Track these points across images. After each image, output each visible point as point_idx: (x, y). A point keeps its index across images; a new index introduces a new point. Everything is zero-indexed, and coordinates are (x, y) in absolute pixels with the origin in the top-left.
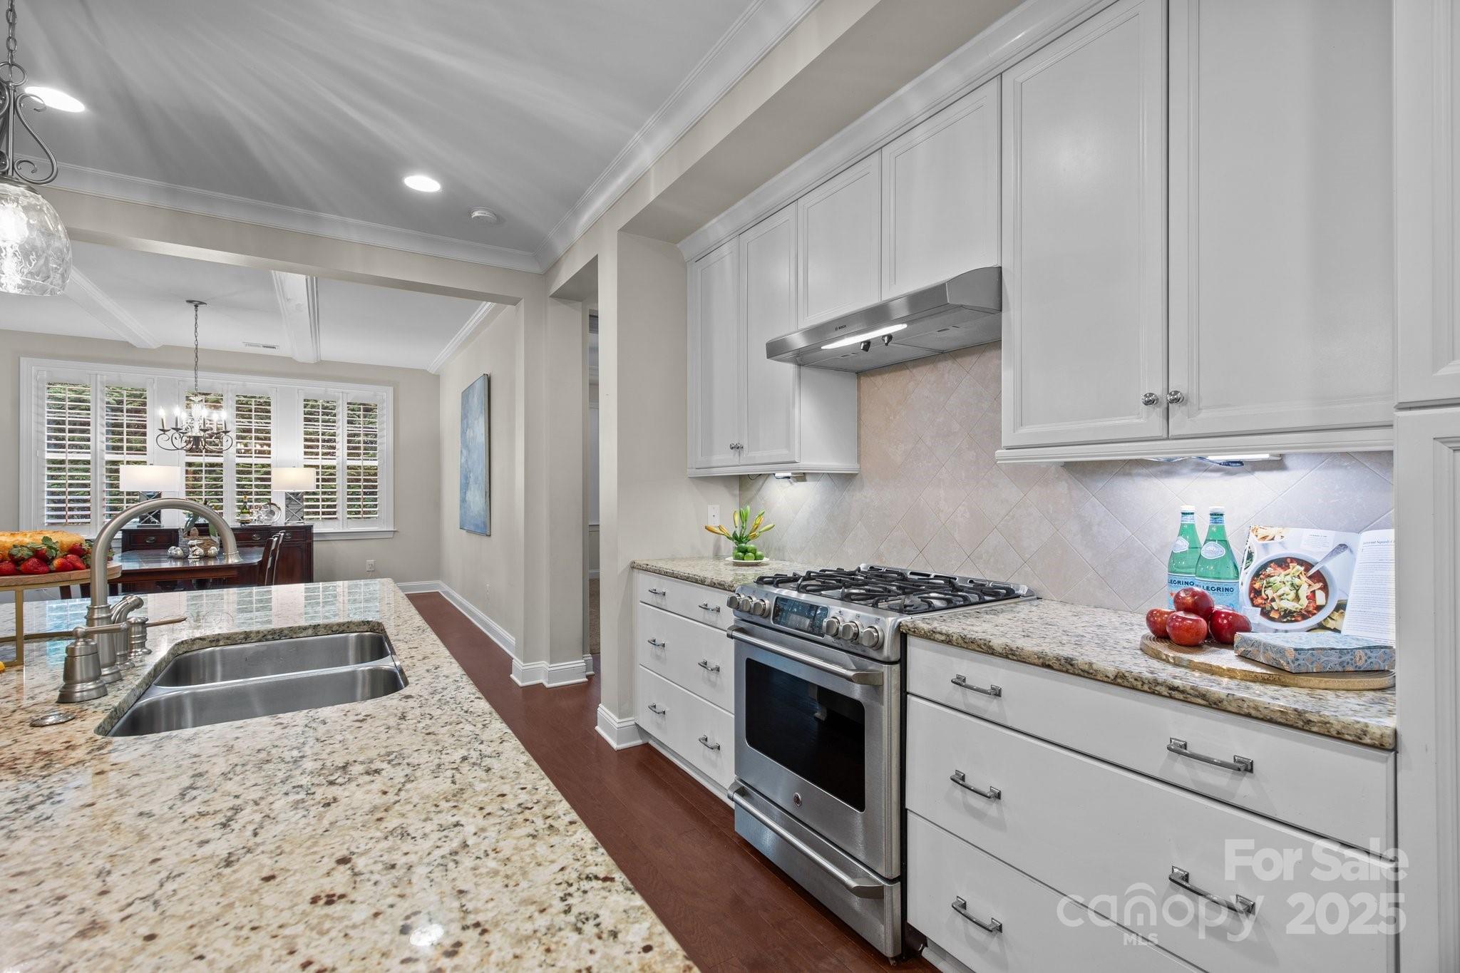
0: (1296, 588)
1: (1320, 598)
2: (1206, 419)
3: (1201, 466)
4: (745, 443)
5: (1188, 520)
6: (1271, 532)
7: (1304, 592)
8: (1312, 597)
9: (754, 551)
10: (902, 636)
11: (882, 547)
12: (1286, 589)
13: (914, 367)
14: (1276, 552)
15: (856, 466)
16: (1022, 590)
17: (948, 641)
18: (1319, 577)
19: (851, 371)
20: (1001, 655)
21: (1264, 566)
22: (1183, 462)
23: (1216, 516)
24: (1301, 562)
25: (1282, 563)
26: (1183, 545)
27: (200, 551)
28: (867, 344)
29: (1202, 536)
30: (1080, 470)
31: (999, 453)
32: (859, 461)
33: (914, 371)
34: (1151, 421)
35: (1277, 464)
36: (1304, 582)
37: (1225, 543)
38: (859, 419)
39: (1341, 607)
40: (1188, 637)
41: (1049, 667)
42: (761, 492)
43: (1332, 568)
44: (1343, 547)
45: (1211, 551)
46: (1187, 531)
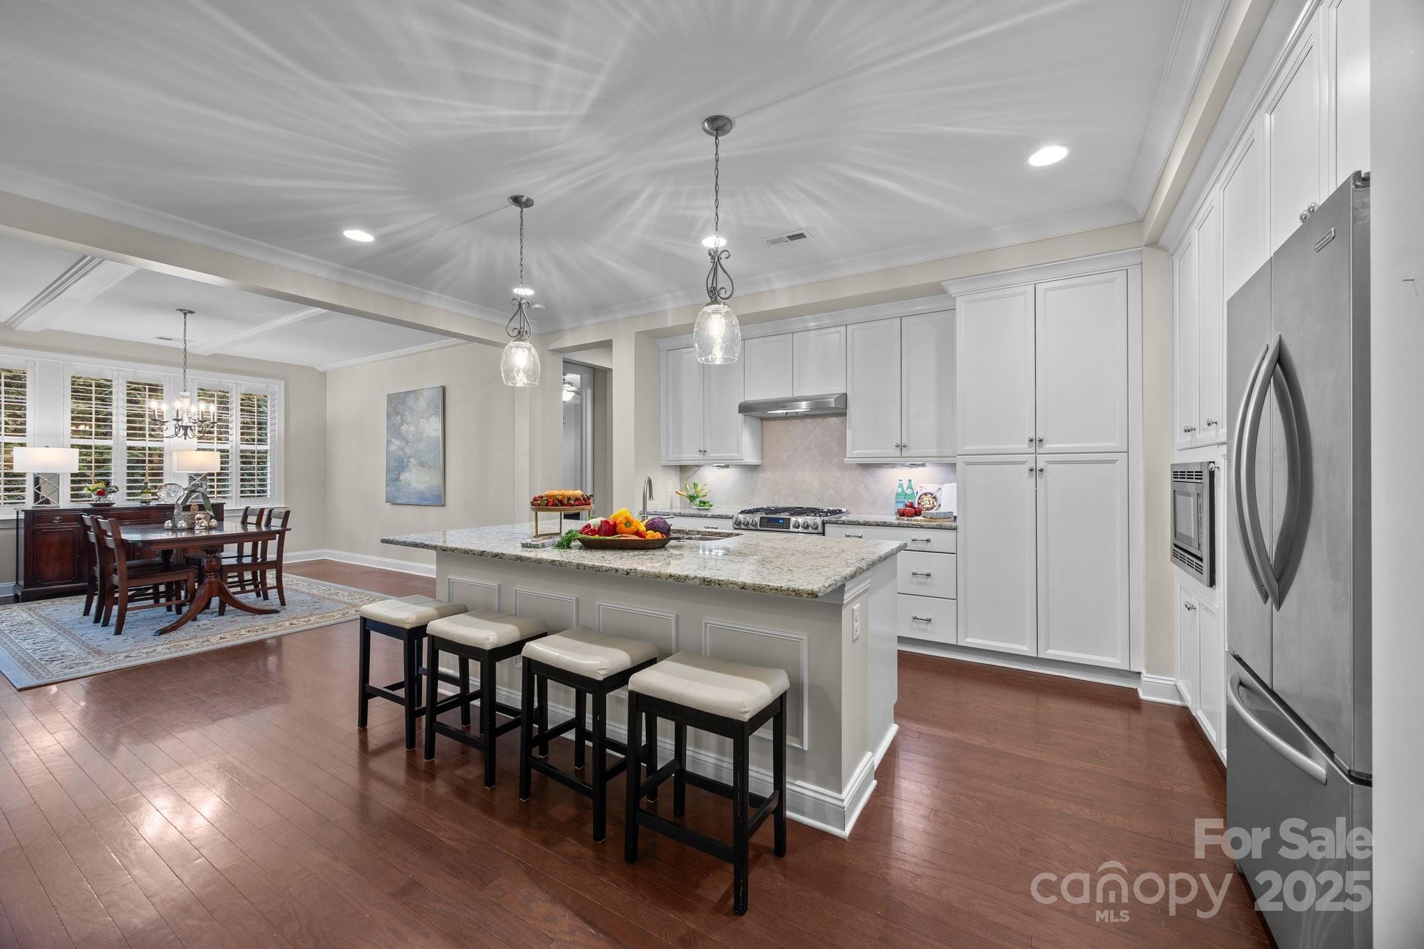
0: (929, 501)
1: (935, 504)
2: (911, 452)
3: (903, 465)
4: (708, 449)
5: (901, 482)
6: (922, 485)
7: (931, 502)
8: (933, 503)
9: (708, 502)
10: (824, 523)
11: (775, 498)
12: (927, 502)
13: (793, 419)
14: (924, 491)
15: (761, 461)
16: (844, 510)
17: (844, 523)
18: (935, 498)
19: (759, 417)
20: (863, 525)
21: (921, 496)
22: (898, 464)
23: (910, 480)
24: (930, 494)
25: (926, 494)
26: (900, 490)
27: (205, 523)
28: (787, 413)
29: (905, 487)
30: (865, 467)
31: (845, 459)
32: (762, 458)
33: (793, 421)
34: (897, 452)
35: (923, 465)
36: (931, 499)
37: (912, 489)
38: (762, 440)
39: (940, 505)
40: (910, 515)
41: (879, 525)
42: (697, 473)
43: (937, 495)
44: (940, 489)
45: (909, 492)
46: (900, 486)
